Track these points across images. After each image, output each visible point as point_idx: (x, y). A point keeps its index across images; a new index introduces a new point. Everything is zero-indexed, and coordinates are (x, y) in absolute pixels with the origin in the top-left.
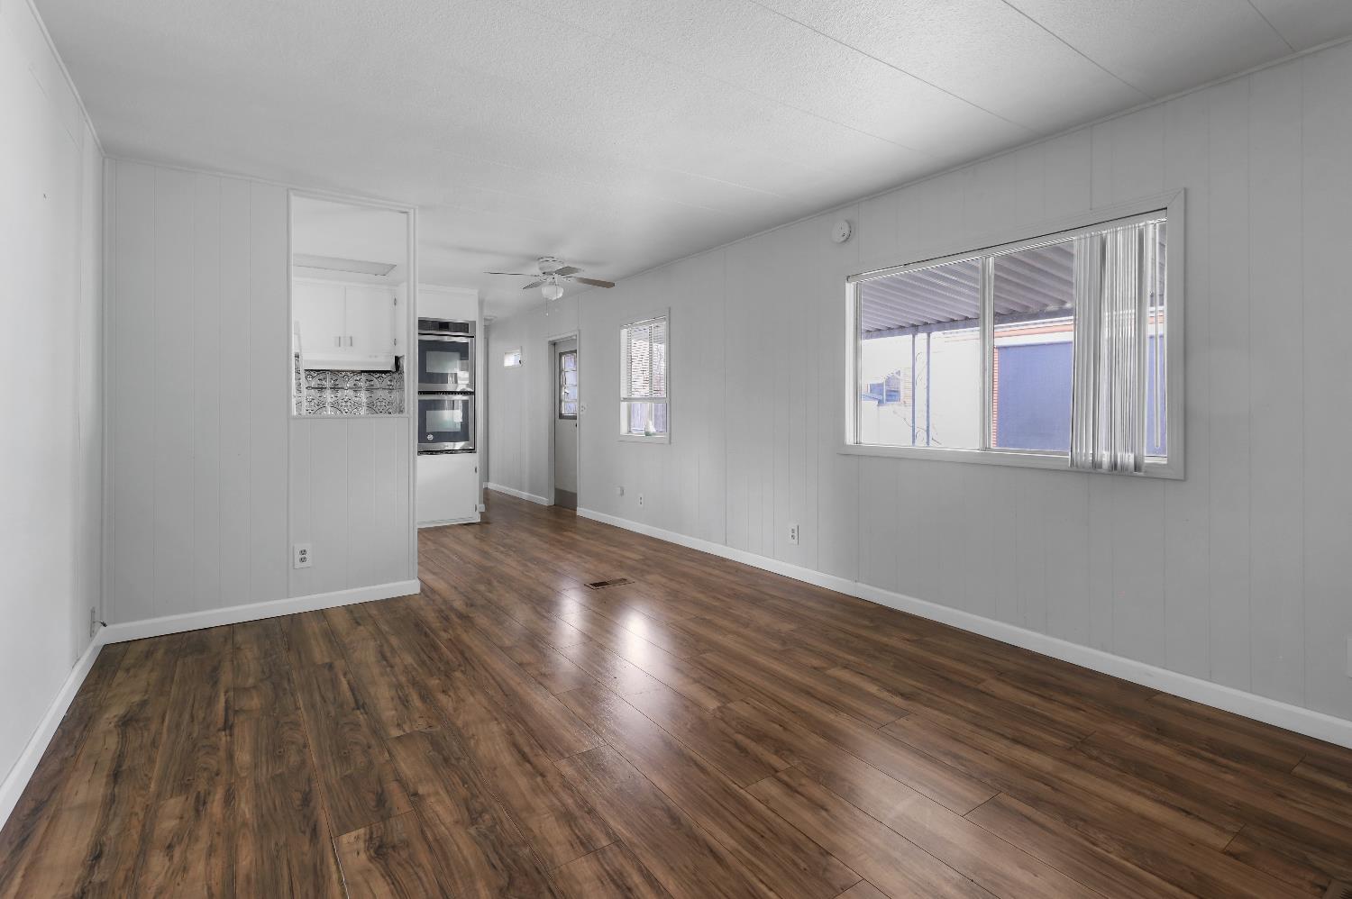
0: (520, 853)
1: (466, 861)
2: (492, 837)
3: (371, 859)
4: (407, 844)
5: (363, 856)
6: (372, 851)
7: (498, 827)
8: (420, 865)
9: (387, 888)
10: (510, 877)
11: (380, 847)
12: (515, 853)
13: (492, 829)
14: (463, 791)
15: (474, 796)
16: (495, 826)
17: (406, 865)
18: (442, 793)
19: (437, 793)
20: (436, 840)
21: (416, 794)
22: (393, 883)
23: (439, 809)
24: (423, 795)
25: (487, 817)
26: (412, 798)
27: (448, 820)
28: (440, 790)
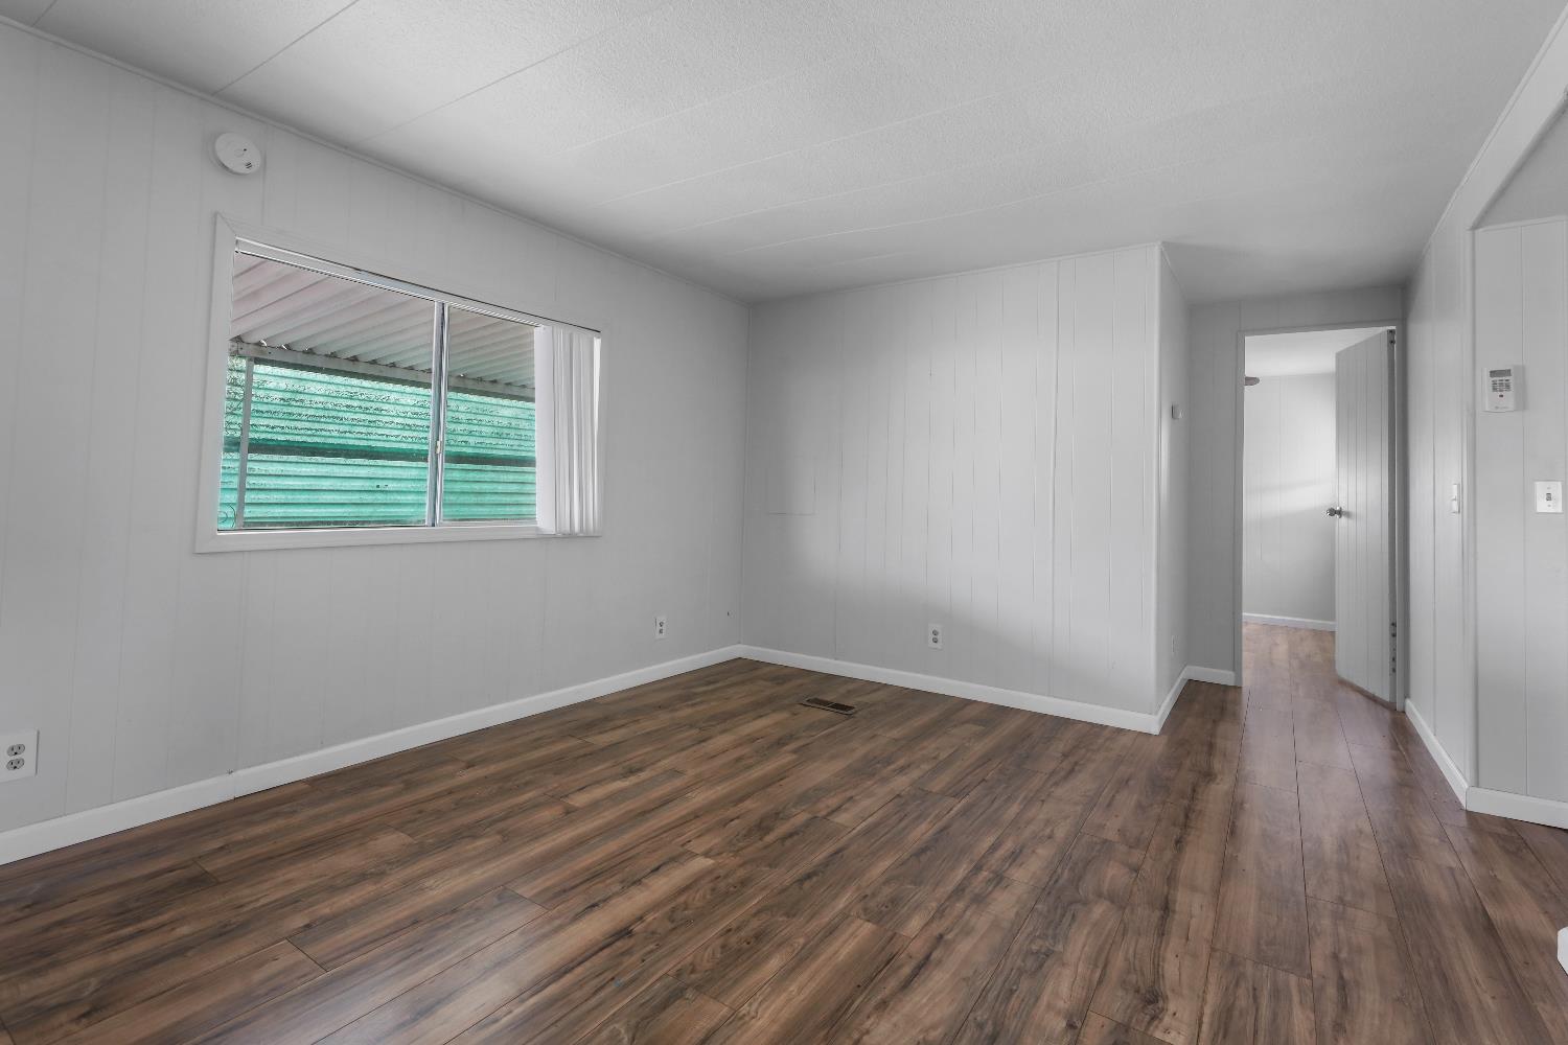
0: (1046, 909)
1: (1089, 933)
2: (1050, 932)
3: (1165, 1000)
4: (1123, 984)
5: (1172, 1007)
6: (1161, 1004)
7: (1038, 934)
8: (1126, 959)
9: (1166, 966)
10: (1071, 903)
11: (1150, 1002)
12: (1049, 911)
13: (1044, 937)
14: (1025, 985)
15: (1021, 972)
16: (1039, 937)
17: (1138, 969)
18: (1045, 999)
19: (1049, 1007)
20: (1096, 966)
21: (1071, 1026)
22: (1158, 965)
23: (1064, 989)
24: (1065, 1018)
25: (1034, 947)
26: (1079, 1024)
27: (1068, 972)
28: (1042, 1008)
